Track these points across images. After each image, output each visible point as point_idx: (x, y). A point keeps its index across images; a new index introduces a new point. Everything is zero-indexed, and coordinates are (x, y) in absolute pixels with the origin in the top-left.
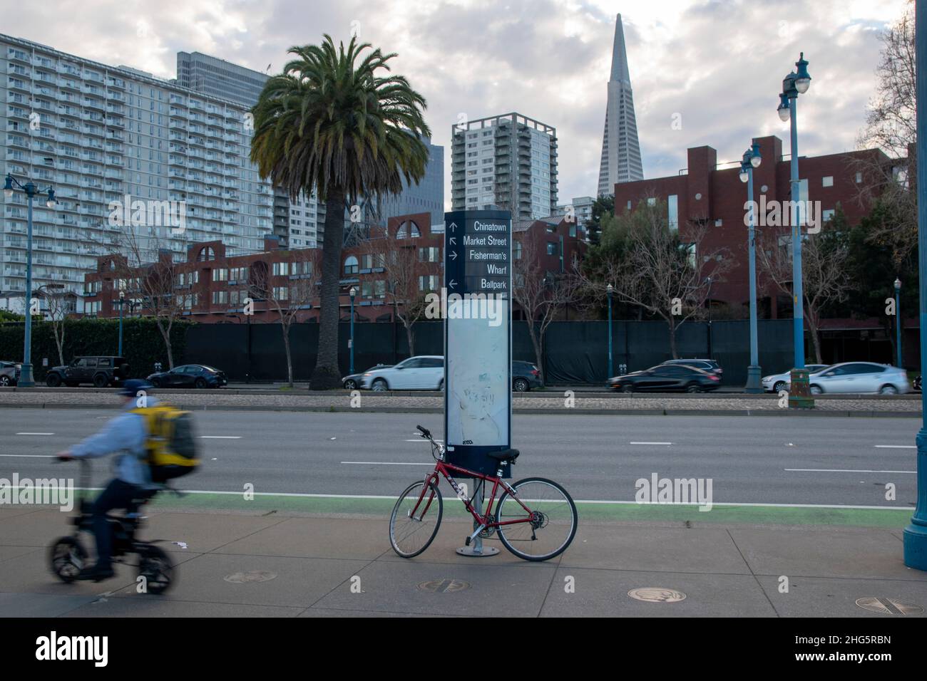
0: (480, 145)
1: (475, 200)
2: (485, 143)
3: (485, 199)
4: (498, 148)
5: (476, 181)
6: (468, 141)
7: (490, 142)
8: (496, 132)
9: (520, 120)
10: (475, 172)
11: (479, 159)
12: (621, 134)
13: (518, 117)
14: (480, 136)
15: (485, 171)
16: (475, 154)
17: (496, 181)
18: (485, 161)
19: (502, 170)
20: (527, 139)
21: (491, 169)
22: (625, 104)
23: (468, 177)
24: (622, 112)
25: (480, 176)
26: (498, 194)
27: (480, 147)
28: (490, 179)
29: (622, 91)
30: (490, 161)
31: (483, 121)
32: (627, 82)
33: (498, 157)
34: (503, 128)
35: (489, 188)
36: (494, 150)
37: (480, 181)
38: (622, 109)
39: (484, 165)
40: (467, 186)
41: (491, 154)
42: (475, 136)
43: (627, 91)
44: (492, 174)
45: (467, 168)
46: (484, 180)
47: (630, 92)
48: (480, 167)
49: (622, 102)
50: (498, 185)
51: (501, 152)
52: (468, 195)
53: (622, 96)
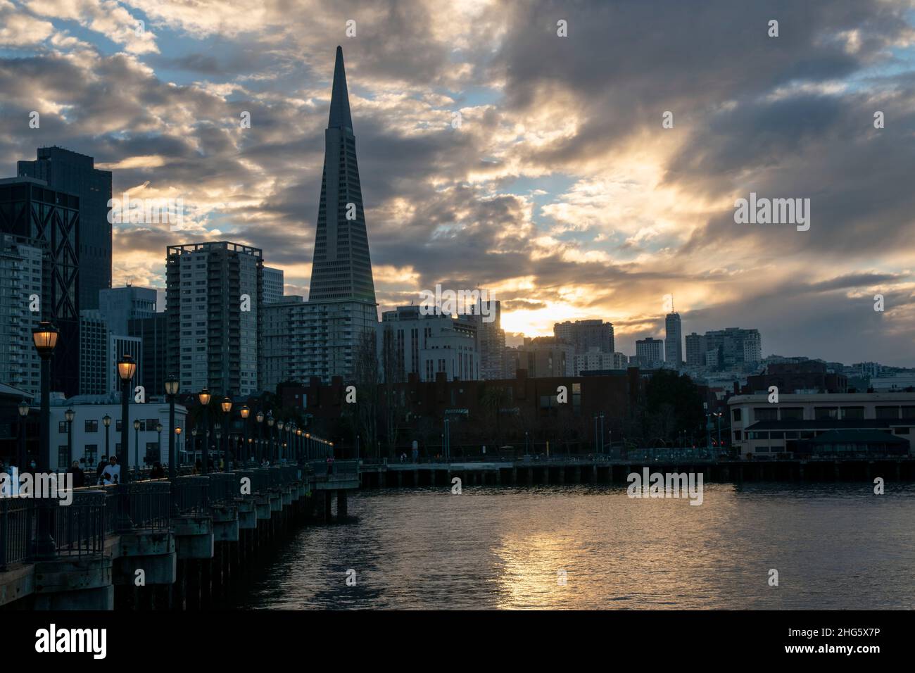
0: (194, 267)
1: (189, 317)
2: (199, 266)
3: (198, 316)
4: (210, 272)
5: (189, 300)
6: (182, 263)
7: (203, 266)
8: (209, 257)
9: (230, 247)
10: (189, 292)
11: (193, 279)
12: (341, 191)
13: (228, 245)
14: (194, 259)
15: (198, 291)
16: (190, 275)
17: (208, 301)
18: (198, 283)
19: (214, 292)
20: (237, 264)
21: (204, 291)
22: (345, 156)
23: (183, 295)
24: (342, 166)
25: (194, 295)
26: (210, 313)
27: (194, 270)
28: (203, 299)
29: (342, 140)
30: (203, 283)
31: (196, 245)
32: (349, 129)
33: (210, 280)
34: (215, 254)
35: (202, 307)
36: (207, 274)
37: (194, 300)
38: (342, 162)
39: (198, 286)
40: (182, 304)
41: (204, 277)
42: (189, 259)
43: (348, 141)
44: (205, 295)
45: (182, 288)
46: (198, 299)
47: (353, 142)
48: (194, 287)
49: (342, 153)
50: (210, 305)
51: (213, 276)
52: (182, 312)
53: (342, 146)
